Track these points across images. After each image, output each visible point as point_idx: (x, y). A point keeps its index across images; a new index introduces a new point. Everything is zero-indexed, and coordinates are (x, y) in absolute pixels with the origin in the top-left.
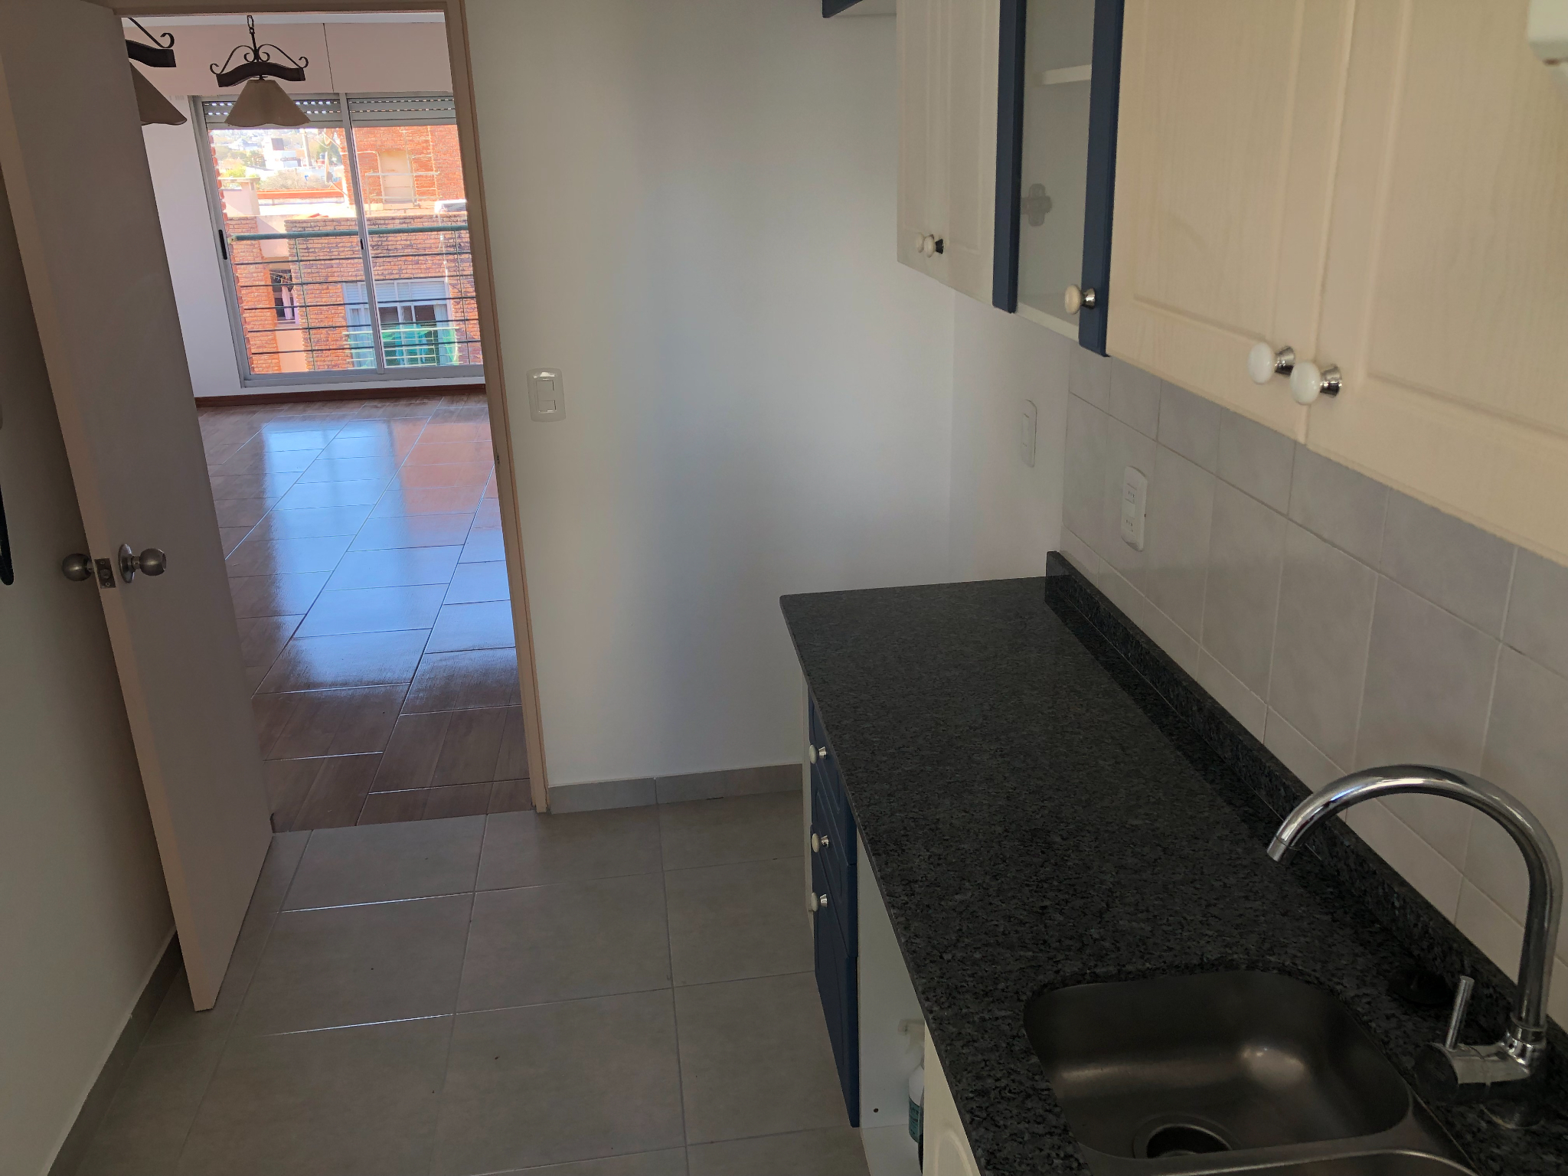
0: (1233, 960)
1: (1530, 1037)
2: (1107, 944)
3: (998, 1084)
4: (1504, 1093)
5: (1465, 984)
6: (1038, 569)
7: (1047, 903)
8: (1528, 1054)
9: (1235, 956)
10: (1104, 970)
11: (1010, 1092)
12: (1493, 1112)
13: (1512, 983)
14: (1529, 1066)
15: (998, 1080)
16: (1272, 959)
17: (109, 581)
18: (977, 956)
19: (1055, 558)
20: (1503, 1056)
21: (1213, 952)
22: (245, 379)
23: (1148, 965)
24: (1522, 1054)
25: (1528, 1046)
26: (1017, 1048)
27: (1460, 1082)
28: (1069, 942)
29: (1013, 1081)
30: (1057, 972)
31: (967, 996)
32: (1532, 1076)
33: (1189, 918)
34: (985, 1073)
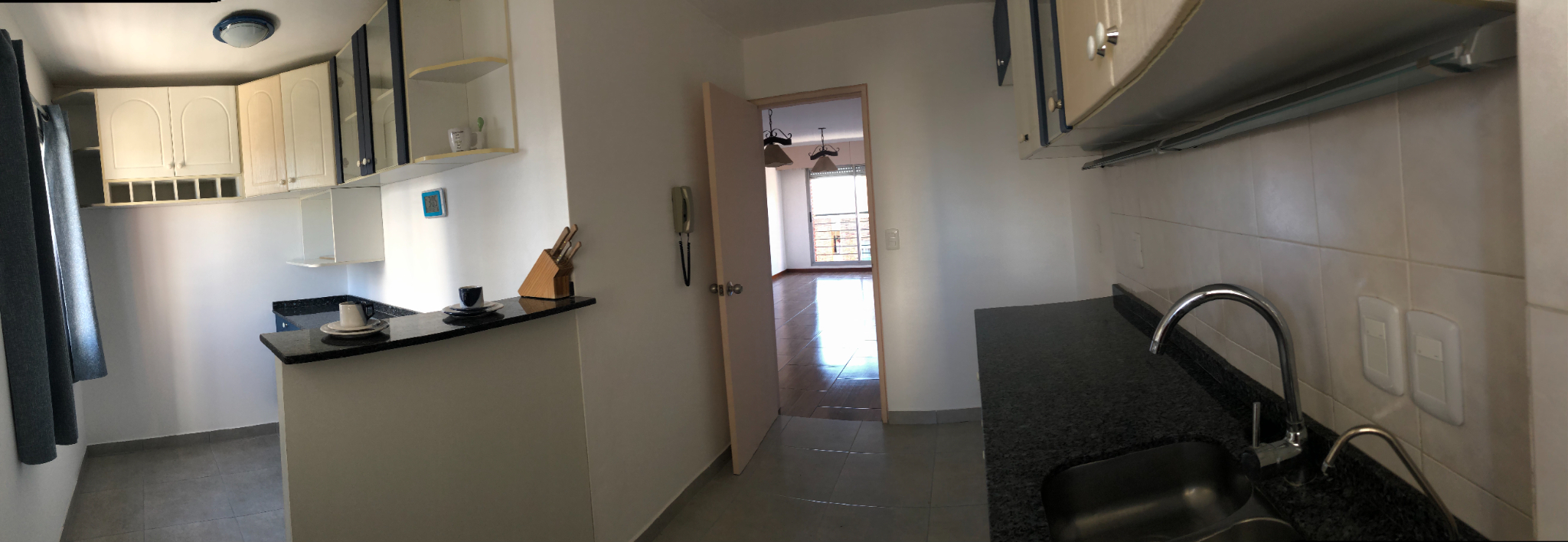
0: (1170, 437)
1: (1297, 428)
2: (1099, 440)
3: (1015, 526)
4: (1290, 466)
5: (1256, 406)
6: (1109, 293)
7: (1071, 425)
8: (1299, 438)
9: (1171, 435)
10: (1094, 454)
11: (1021, 531)
12: (1290, 480)
13: (1279, 397)
14: (1301, 446)
15: (1015, 524)
16: (1191, 433)
17: (722, 293)
18: (1024, 454)
19: (1116, 287)
20: (1287, 444)
21: (1158, 435)
22: (813, 262)
23: (1120, 446)
24: (1296, 440)
25: (1298, 434)
26: (1033, 504)
27: (1262, 465)
28: (1077, 442)
29: (1025, 523)
30: (1068, 458)
31: (1012, 476)
32: (1303, 452)
33: (1149, 420)
34: (1009, 520)
